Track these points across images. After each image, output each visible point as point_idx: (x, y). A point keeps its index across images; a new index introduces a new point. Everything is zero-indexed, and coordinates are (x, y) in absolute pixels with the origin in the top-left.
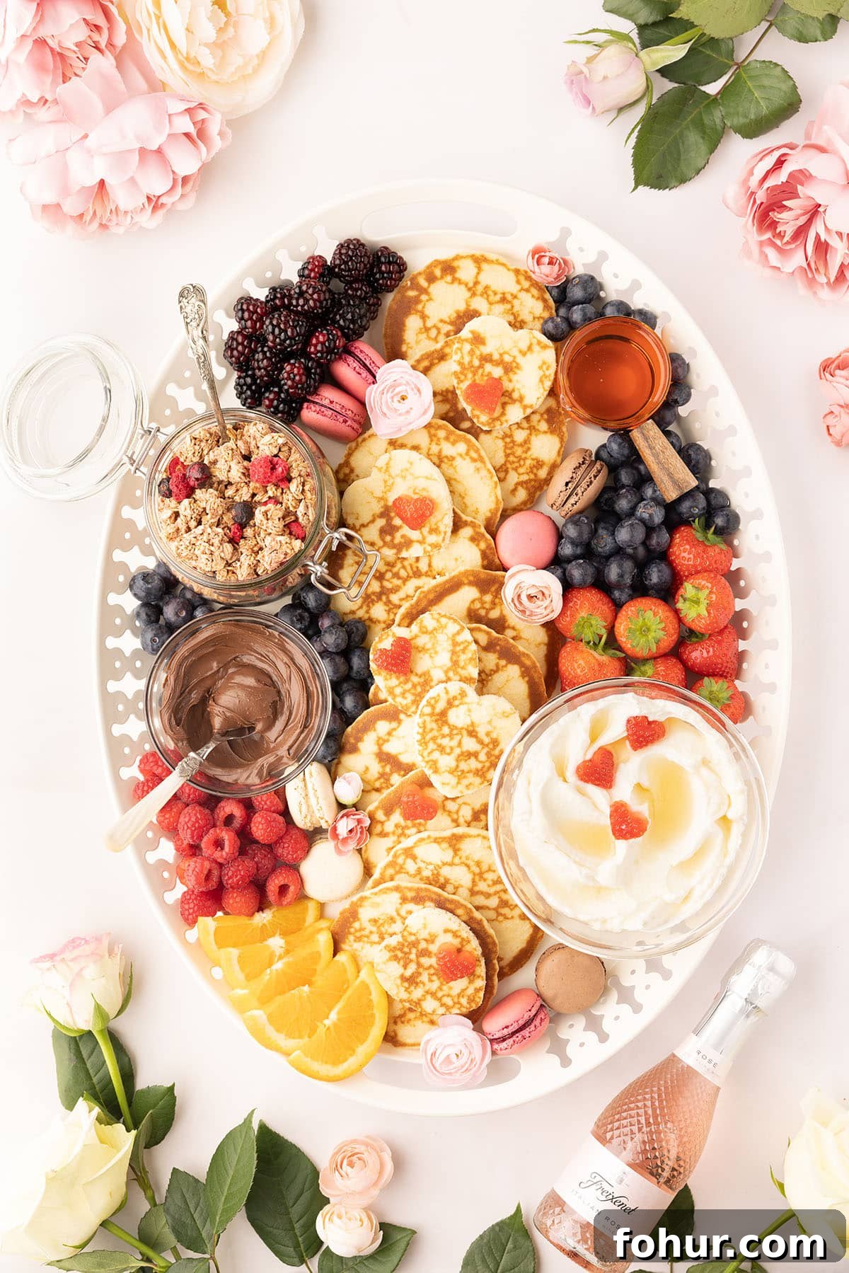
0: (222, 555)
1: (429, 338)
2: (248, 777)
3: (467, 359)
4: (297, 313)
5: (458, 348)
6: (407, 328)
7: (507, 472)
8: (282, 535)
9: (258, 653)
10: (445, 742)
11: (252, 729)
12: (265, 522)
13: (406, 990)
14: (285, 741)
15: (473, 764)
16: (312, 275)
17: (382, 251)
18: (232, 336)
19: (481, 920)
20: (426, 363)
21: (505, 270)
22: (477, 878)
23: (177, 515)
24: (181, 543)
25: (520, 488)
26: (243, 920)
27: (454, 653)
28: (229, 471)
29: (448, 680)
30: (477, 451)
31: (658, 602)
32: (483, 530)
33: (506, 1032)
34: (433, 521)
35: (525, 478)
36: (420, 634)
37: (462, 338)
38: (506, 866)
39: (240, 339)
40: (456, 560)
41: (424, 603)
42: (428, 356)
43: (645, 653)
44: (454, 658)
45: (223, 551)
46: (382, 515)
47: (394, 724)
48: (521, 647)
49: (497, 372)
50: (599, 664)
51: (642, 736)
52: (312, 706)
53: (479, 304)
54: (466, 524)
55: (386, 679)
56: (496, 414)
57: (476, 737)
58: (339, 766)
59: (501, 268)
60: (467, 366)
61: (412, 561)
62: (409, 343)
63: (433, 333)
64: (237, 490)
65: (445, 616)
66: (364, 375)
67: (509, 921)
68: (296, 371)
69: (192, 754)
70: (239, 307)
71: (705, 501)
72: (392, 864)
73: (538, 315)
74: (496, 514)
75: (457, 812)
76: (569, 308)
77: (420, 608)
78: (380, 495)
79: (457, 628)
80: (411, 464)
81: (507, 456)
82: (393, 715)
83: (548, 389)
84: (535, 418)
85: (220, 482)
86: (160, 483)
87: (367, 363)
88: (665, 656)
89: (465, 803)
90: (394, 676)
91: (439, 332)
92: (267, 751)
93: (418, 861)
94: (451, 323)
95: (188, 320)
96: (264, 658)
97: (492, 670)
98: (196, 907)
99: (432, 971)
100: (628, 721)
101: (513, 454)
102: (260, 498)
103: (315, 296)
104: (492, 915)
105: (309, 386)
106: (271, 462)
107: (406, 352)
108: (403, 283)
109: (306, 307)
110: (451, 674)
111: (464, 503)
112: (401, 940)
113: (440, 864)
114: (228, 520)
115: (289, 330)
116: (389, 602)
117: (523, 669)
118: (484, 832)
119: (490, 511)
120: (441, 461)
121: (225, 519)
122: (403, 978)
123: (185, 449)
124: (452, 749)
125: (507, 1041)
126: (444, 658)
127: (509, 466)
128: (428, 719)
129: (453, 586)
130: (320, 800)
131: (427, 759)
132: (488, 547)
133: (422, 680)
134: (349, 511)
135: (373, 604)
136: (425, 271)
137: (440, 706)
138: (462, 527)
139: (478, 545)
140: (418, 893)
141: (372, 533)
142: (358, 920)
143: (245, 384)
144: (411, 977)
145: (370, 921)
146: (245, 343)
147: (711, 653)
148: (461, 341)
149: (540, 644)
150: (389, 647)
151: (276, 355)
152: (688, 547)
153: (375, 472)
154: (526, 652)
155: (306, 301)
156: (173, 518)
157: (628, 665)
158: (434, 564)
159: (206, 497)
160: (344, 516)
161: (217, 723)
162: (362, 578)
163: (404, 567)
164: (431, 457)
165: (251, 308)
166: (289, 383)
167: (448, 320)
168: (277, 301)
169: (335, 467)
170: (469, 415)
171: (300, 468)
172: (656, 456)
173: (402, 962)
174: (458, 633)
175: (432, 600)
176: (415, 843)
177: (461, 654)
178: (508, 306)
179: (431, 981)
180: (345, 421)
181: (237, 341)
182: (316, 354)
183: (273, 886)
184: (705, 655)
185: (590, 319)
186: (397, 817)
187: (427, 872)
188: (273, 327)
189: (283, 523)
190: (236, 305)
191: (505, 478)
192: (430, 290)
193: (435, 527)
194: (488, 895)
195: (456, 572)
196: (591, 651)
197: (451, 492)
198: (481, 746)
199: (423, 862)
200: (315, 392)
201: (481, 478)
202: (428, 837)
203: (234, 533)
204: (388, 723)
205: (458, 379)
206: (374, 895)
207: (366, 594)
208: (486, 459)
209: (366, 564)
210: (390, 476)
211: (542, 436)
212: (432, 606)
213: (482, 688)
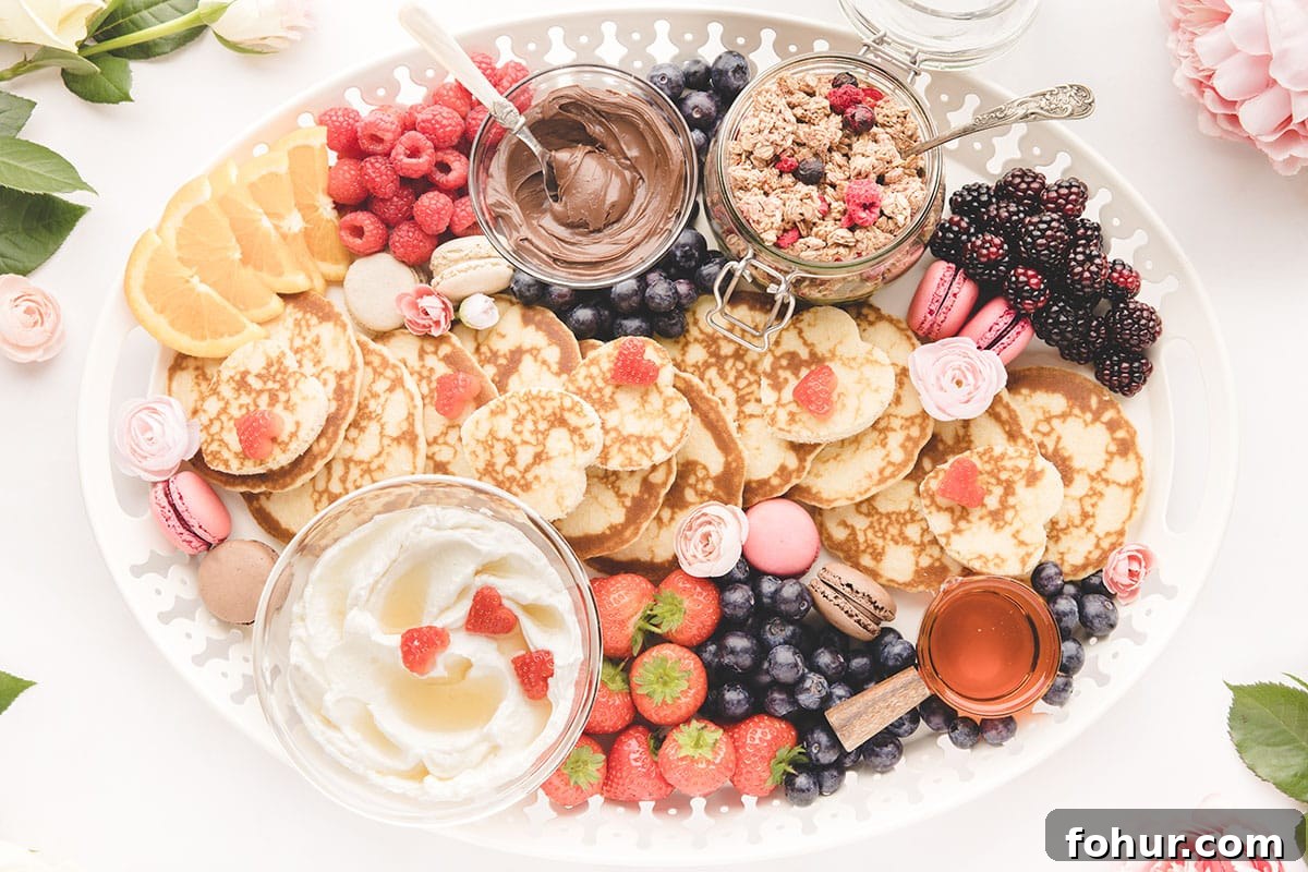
0: (758, 145)
1: (1037, 423)
2: (496, 187)
3: (1008, 463)
4: (1066, 252)
5: (1022, 453)
6: (1050, 395)
7: (868, 515)
8: (783, 220)
9: (647, 205)
10: (528, 425)
11: (556, 199)
12: (799, 196)
13: (232, 377)
14: (540, 236)
15: (501, 460)
16: (1115, 275)
17: (1147, 364)
18: (1039, 177)
19: (312, 470)
20: (1005, 415)
21: (1124, 519)
22: (364, 466)
23: (811, 94)
24: (774, 96)
25: (848, 532)
26: (322, 183)
27: (639, 438)
28: (863, 155)
29: (606, 432)
30: (893, 476)
31: (701, 698)
32: (794, 482)
33: (175, 497)
34: (805, 417)
35: (861, 539)
36: (663, 398)
37: (1037, 460)
39: (1035, 185)
40: (758, 449)
41: (705, 407)
42: (1014, 418)
43: (635, 680)
44: (633, 439)
45: (763, 146)
46: (813, 354)
47: (555, 368)
48: (647, 525)
49: (992, 502)
50: (623, 622)
51: (529, 670)
52: (579, 268)
53: (1081, 485)
54: (802, 460)
55: (609, 356)
56: (941, 501)
57: (534, 463)
58: (508, 304)
59: (1125, 514)
60: (999, 464)
61: (756, 395)
62: (1031, 397)
63: (1044, 428)
65: (685, 427)
66: (988, 335)
67: (312, 505)
68: (994, 250)
69: (522, 120)
70: (1073, 183)
71: (827, 762)
72: (385, 363)
73: (1066, 558)
74: (814, 500)
75: (445, 443)
76: (1074, 597)
77: (698, 402)
78: (837, 353)
79: (670, 443)
80: (877, 391)
81: (888, 516)
82: (566, 367)
83: (971, 566)
84: (936, 552)
85: (850, 146)
86: (851, 75)
87: (1004, 340)
88: (634, 707)
89: (456, 452)
90: (612, 365)
91: (1045, 435)
92: (527, 217)
93: (387, 394)
94: (1056, 450)
95: (1048, 96)
96: (642, 212)
97: (619, 488)
98: (337, 124)
99: (252, 408)
100: (548, 653)
101: (890, 523)
102: (830, 193)
103: (1087, 274)
104: (321, 485)
105: (975, 268)
106: (873, 205)
107: (1020, 393)
108: (1106, 391)
109: (1073, 263)
110: (613, 434)
111: (828, 460)
112: (291, 370)
113: (383, 421)
114: (803, 153)
115: (1043, 241)
116: (707, 365)
117: (620, 527)
118: (420, 469)
119: (819, 492)
120: (881, 431)
121: (804, 151)
122: (245, 374)
123: (894, 104)
124: (520, 433)
125: (165, 499)
126: (632, 426)
127: (876, 517)
128: (557, 403)
129: (724, 442)
130: (463, 274)
131: (508, 402)
132: (774, 489)
133: (607, 400)
134: (818, 314)
135: (705, 347)
136: (1122, 418)
137: (572, 419)
138: (797, 455)
139: (775, 475)
140: (348, 392)
141: (791, 342)
142: (320, 322)
143: (980, 194)
144: (246, 383)
145: (318, 336)
146: (1030, 192)
147: (634, 763)
148: (1032, 457)
149: (652, 551)
150: (646, 357)
151: (1014, 227)
152: (769, 737)
153: (866, 346)
154: (641, 532)
155: (1081, 264)
156: (807, 89)
157: (621, 661)
158: (754, 421)
159: (831, 128)
160: (813, 309)
161: (563, 156)
162: (738, 333)
163: (749, 384)
164: (886, 419)
165: (1073, 197)
166: (979, 242)
168: (1082, 231)
169: (874, 300)
171: (865, 241)
172: (884, 698)
174: (663, 444)
175: (707, 417)
176: (408, 390)
177: (638, 447)
178: (1077, 522)
180: (931, 312)
181: (1032, 182)
182: (1014, 275)
183: (363, 219)
184: (633, 756)
185: (1059, 620)
186: (442, 369)
187: (373, 405)
188: (1048, 223)
189: (797, 220)
190: (1077, 181)
191: (861, 513)
192: (1098, 425)
193: (797, 419)
194: (343, 480)
195: (741, 446)
196: (640, 614)
197: (843, 441)
198: (522, 470)
199: (386, 401)
200: (968, 277)
201: (859, 481)
202: (415, 407)
203: (786, 162)
204: (557, 360)
205: (984, 454)
206: (349, 342)
207: (718, 338)
208: (882, 487)
209: (754, 336)
210: (862, 365)
211: (912, 559)
212: (700, 416)
213: (597, 477)
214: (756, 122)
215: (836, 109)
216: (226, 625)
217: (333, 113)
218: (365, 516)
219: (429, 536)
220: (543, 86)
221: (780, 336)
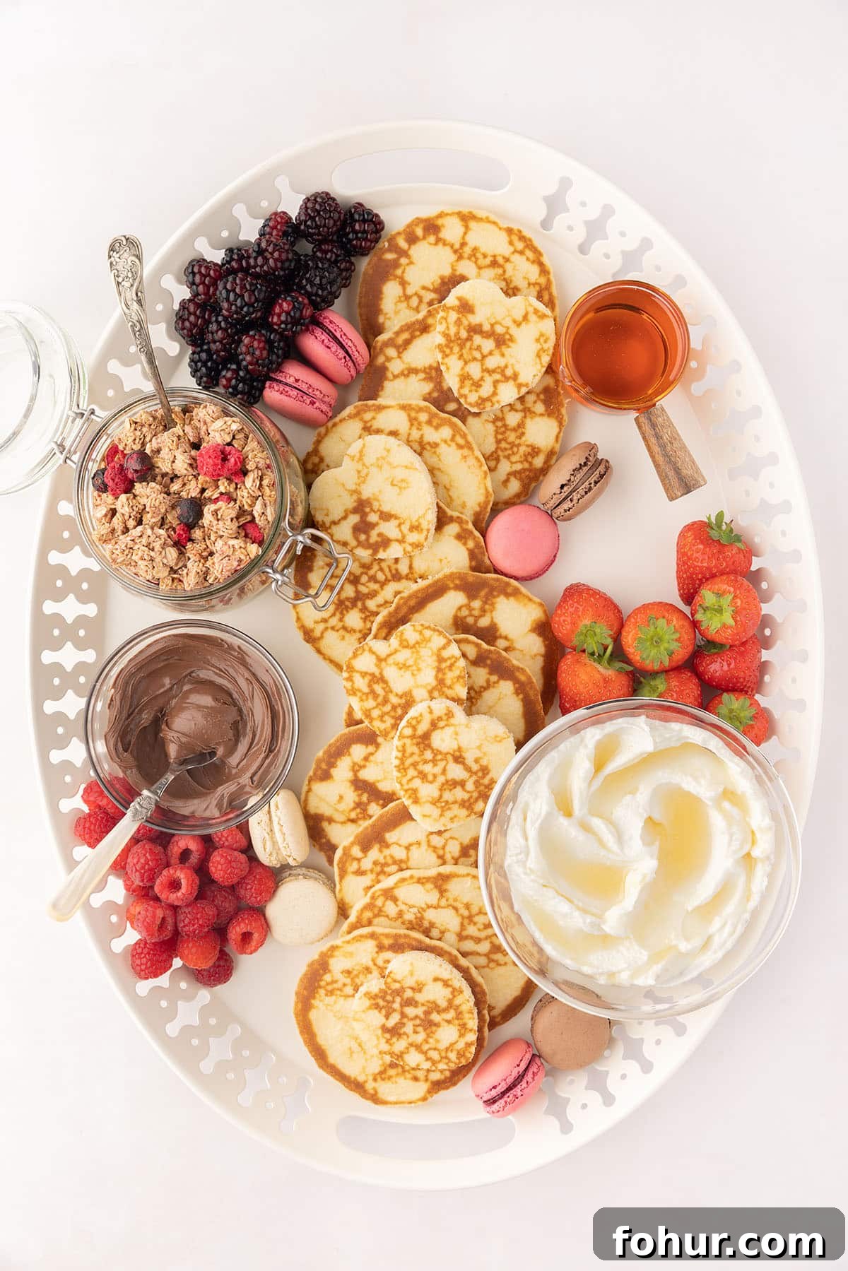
0: (165, 561)
1: (409, 307)
2: (205, 807)
3: (453, 331)
4: (256, 276)
5: (442, 318)
6: (384, 296)
7: (498, 460)
8: (236, 538)
9: (216, 668)
10: (428, 768)
11: (213, 754)
12: (215, 522)
13: (388, 1041)
14: (248, 767)
15: (459, 794)
16: (275, 233)
17: (355, 207)
18: (183, 305)
19: (468, 968)
20: (406, 336)
21: (496, 229)
22: (466, 922)
23: (113, 512)
24: (117, 546)
25: (513, 480)
27: (439, 670)
28: (174, 462)
29: (433, 697)
30: (464, 436)
32: (470, 526)
34: (414, 517)
35: (518, 467)
36: (400, 648)
37: (448, 306)
38: (496, 908)
39: (192, 308)
40: (441, 560)
41: (404, 610)
42: (409, 327)
43: (656, 667)
44: (440, 676)
45: (165, 557)
46: (355, 511)
47: (371, 749)
48: (515, 660)
49: (487, 345)
50: (605, 680)
52: (278, 728)
53: (466, 267)
54: (451, 519)
55: (361, 699)
56: (487, 392)
57: (463, 763)
58: (310, 793)
59: (492, 227)
60: (453, 339)
61: (391, 562)
62: (386, 314)
63: (415, 301)
64: (184, 485)
65: (428, 628)
66: (333, 349)
67: (500, 967)
68: (256, 344)
69: (145, 792)
70: (190, 270)
72: (369, 907)
73: (533, 281)
74: (486, 508)
75: (444, 848)
77: (400, 616)
78: (354, 487)
79: (442, 641)
80: (388, 451)
81: (498, 442)
82: (370, 739)
83: (546, 365)
84: (531, 398)
85: (164, 475)
86: (95, 475)
87: (338, 335)
88: (676, 669)
89: (452, 838)
90: (370, 695)
91: (421, 301)
92: (229, 778)
93: (398, 903)
94: (435, 291)
95: (120, 280)
96: (223, 673)
97: (482, 687)
101: (505, 440)
102: (210, 494)
103: (276, 255)
104: (482, 961)
105: (271, 362)
106: (223, 452)
107: (383, 323)
108: (380, 245)
109: (265, 268)
110: (435, 693)
111: (450, 497)
113: (424, 906)
114: (172, 519)
115: (246, 295)
116: (364, 609)
117: (517, 685)
118: (472, 871)
119: (479, 504)
120: (423, 448)
121: (169, 518)
122: (385, 1029)
123: (123, 434)
124: (435, 776)
125: (498, 1102)
126: (427, 677)
127: (500, 453)
128: (408, 742)
129: (436, 591)
130: (287, 837)
131: (407, 788)
132: (477, 545)
133: (403, 701)
134: (317, 506)
135: (347, 612)
136: (405, 230)
137: (423, 727)
138: (448, 524)
139: (465, 544)
140: (396, 940)
141: (344, 531)
142: (329, 971)
143: (200, 360)
144: (393, 1028)
145: (343, 972)
146: (198, 312)
147: (732, 666)
148: (446, 309)
149: (535, 656)
151: (232, 326)
152: (701, 547)
153: (347, 462)
154: (521, 666)
155: (266, 260)
156: (109, 516)
157: (636, 680)
158: (416, 565)
159: (148, 493)
160: (312, 512)
161: (173, 750)
162: (334, 582)
163: (381, 569)
164: (411, 444)
165: (203, 271)
166: (248, 358)
167: (431, 287)
168: (234, 264)
169: (302, 457)
170: (456, 395)
171: (257, 460)
173: (384, 1012)
174: (444, 648)
175: (413, 607)
176: (396, 884)
177: (447, 671)
178: (500, 271)
179: (415, 1032)
180: (313, 403)
181: (188, 311)
182: (279, 325)
183: (235, 932)
186: (375, 853)
187: (409, 916)
188: (228, 292)
189: (237, 525)
190: (187, 268)
191: (496, 467)
192: (411, 252)
193: (417, 524)
194: (478, 940)
195: (440, 575)
196: (596, 664)
197: (434, 483)
198: (469, 774)
199: (406, 904)
200: (279, 369)
201: (469, 467)
202: (412, 877)
203: (179, 535)
204: (364, 747)
205: (444, 352)
206: (348, 942)
207: (339, 600)
208: (474, 446)
209: (337, 567)
210: (364, 465)
211: (538, 419)
212: (413, 613)
213: (470, 707)
214: (142, 564)
215: (129, 489)
216: (611, 1042)
217: (139, 968)
218: (513, 918)
219: (534, 860)
220: (106, 767)
221: (338, 542)
